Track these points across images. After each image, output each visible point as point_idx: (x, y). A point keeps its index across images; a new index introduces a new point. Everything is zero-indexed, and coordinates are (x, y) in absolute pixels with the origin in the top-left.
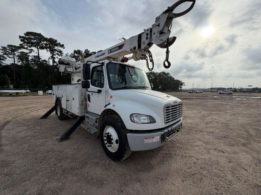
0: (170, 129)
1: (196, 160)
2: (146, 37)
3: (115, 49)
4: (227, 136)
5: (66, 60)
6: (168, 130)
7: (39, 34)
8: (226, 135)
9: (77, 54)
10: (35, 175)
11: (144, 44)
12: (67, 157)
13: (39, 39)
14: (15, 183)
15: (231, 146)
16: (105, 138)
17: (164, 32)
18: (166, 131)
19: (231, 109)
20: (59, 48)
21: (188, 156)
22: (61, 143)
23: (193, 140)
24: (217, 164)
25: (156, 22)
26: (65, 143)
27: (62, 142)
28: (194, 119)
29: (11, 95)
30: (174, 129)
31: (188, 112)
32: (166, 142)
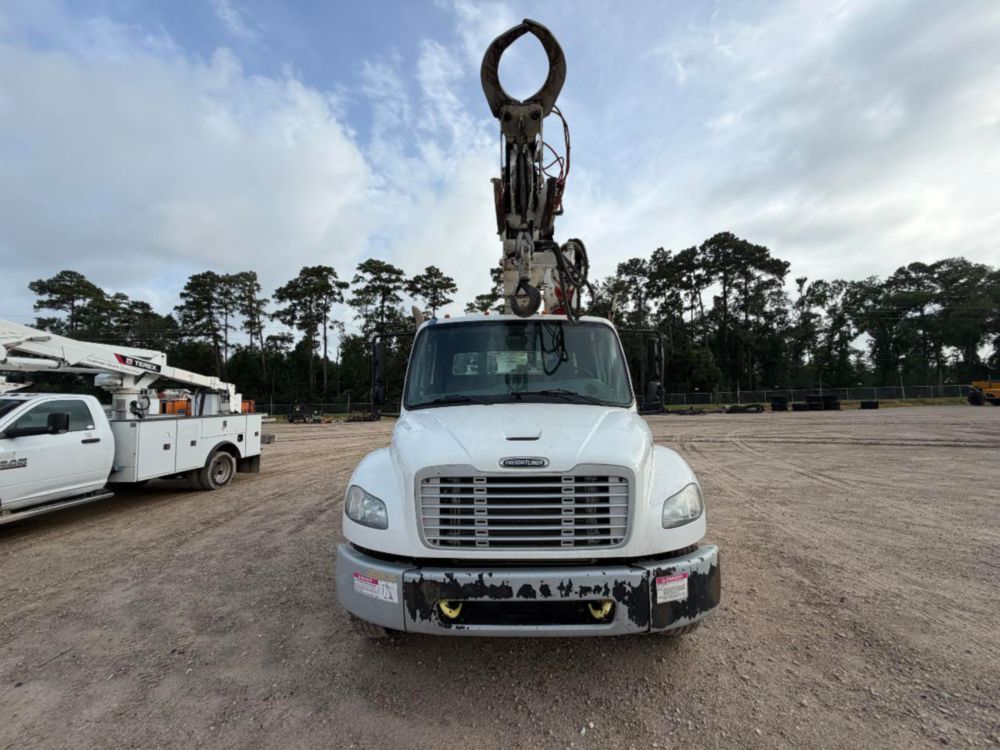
0: (463, 577)
6: (451, 576)
18: (439, 576)
30: (507, 588)
32: (446, 627)
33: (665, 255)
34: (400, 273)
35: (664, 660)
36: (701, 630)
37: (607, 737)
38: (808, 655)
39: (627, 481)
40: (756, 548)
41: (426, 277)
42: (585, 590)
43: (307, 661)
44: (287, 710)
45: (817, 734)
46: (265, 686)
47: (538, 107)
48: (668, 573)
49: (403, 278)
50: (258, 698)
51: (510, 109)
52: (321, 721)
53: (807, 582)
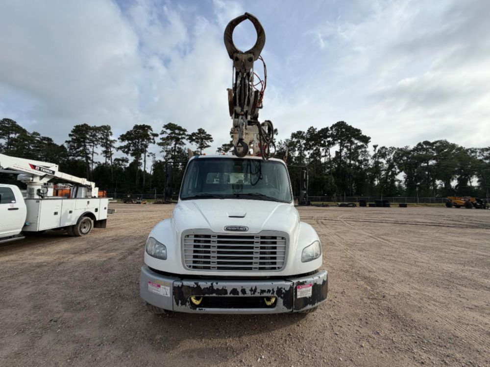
0: (203, 284)
6: (197, 284)
30: (225, 290)
32: (194, 309)
33: (314, 130)
34: (185, 130)
35: (300, 325)
36: (318, 310)
37: (270, 363)
38: (367, 323)
39: (285, 239)
40: (347, 272)
41: (198, 134)
42: (263, 291)
43: (123, 326)
44: (110, 351)
45: (367, 360)
46: (99, 339)
47: (252, 55)
48: (303, 283)
49: (186, 133)
50: (95, 345)
51: (238, 55)
52: (127, 356)
53: (369, 288)
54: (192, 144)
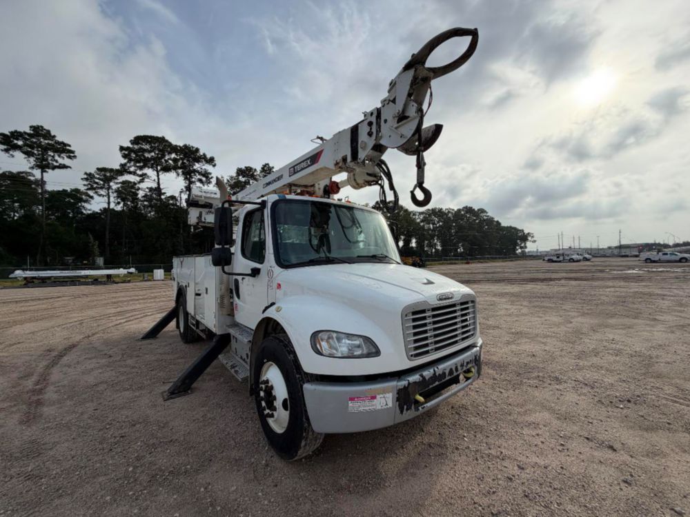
0: (427, 373)
1: (516, 468)
2: (369, 130)
3: (304, 165)
4: (638, 396)
5: (201, 197)
6: (422, 376)
7: (160, 138)
8: (637, 393)
9: (244, 177)
10: (88, 483)
11: (364, 148)
12: (171, 441)
13: (160, 150)
14: (40, 498)
15: (646, 430)
16: (262, 394)
17: (407, 114)
18: (415, 378)
19: (675, 311)
20: (203, 167)
21: (495, 454)
22: (168, 403)
23: (522, 406)
24: (583, 486)
25: (389, 91)
26: (180, 402)
27: (172, 400)
28: (545, 340)
29: (96, 281)
30: (444, 373)
31: (533, 319)
32: (416, 410)
42: (467, 363)
47: (432, 75)
54: (13, 156)
